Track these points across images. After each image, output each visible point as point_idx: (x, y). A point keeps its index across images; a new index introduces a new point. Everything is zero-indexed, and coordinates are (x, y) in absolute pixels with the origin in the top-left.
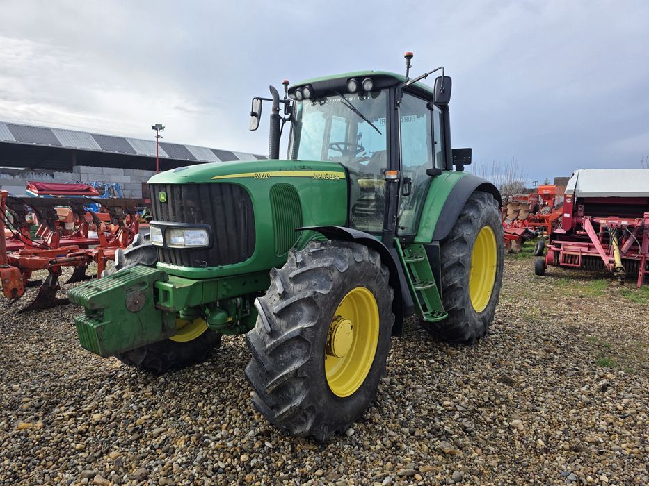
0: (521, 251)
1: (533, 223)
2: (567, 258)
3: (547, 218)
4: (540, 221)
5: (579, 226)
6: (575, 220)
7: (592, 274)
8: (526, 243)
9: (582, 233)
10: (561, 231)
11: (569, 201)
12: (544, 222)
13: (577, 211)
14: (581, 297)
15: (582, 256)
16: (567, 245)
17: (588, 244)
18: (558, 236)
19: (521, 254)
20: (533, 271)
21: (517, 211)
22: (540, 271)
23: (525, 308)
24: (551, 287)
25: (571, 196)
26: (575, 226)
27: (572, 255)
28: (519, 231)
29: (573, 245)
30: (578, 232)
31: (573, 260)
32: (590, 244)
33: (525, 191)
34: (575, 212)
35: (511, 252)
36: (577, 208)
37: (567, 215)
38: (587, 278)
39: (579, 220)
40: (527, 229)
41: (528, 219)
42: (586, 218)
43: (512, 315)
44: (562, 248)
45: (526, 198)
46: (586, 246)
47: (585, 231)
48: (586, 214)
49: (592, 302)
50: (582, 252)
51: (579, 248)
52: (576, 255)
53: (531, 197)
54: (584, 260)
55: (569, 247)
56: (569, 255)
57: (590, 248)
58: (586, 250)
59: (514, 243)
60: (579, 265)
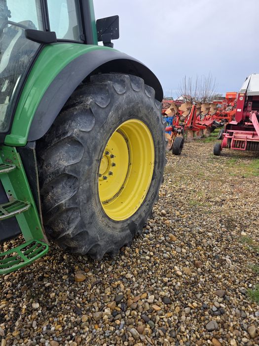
0: (210, 136)
1: (220, 117)
2: (236, 143)
3: (229, 114)
4: (225, 116)
5: (247, 119)
6: (245, 114)
7: (253, 153)
8: (216, 130)
9: (249, 124)
10: (234, 123)
11: (241, 99)
12: (227, 116)
13: (247, 107)
14: (243, 177)
15: (248, 142)
16: (237, 133)
17: (252, 132)
18: (232, 126)
19: (209, 138)
20: (212, 153)
21: (208, 109)
22: (218, 152)
23: (194, 191)
24: (222, 166)
25: (243, 95)
26: (245, 118)
27: (240, 141)
28: (208, 123)
29: (242, 133)
30: (246, 123)
31: (241, 144)
32: (254, 132)
33: (220, 98)
34: (245, 108)
35: (203, 137)
36: (247, 104)
37: (239, 110)
38: (249, 157)
39: (248, 114)
40: (214, 121)
41: (216, 114)
42: (253, 112)
43: (180, 202)
44: (233, 136)
45: (221, 103)
46: (251, 134)
47: (251, 122)
48: (253, 109)
49: (251, 183)
50: (247, 139)
51: (246, 135)
52: (243, 141)
53: (224, 102)
54: (248, 145)
55: (238, 135)
56: (238, 141)
57: (254, 135)
58: (250, 137)
59: (205, 131)
60: (245, 149)
